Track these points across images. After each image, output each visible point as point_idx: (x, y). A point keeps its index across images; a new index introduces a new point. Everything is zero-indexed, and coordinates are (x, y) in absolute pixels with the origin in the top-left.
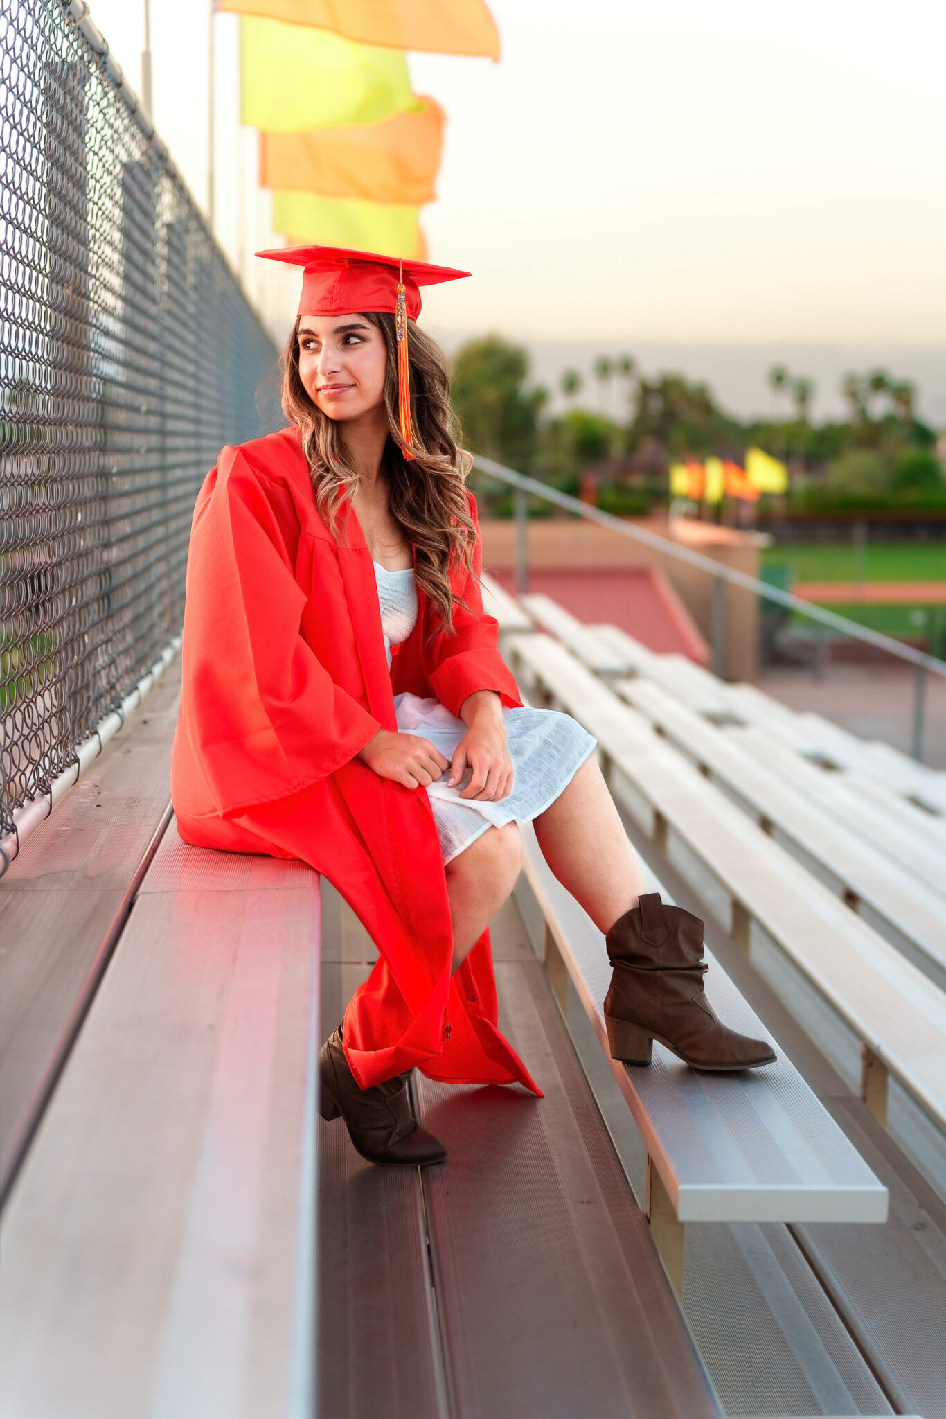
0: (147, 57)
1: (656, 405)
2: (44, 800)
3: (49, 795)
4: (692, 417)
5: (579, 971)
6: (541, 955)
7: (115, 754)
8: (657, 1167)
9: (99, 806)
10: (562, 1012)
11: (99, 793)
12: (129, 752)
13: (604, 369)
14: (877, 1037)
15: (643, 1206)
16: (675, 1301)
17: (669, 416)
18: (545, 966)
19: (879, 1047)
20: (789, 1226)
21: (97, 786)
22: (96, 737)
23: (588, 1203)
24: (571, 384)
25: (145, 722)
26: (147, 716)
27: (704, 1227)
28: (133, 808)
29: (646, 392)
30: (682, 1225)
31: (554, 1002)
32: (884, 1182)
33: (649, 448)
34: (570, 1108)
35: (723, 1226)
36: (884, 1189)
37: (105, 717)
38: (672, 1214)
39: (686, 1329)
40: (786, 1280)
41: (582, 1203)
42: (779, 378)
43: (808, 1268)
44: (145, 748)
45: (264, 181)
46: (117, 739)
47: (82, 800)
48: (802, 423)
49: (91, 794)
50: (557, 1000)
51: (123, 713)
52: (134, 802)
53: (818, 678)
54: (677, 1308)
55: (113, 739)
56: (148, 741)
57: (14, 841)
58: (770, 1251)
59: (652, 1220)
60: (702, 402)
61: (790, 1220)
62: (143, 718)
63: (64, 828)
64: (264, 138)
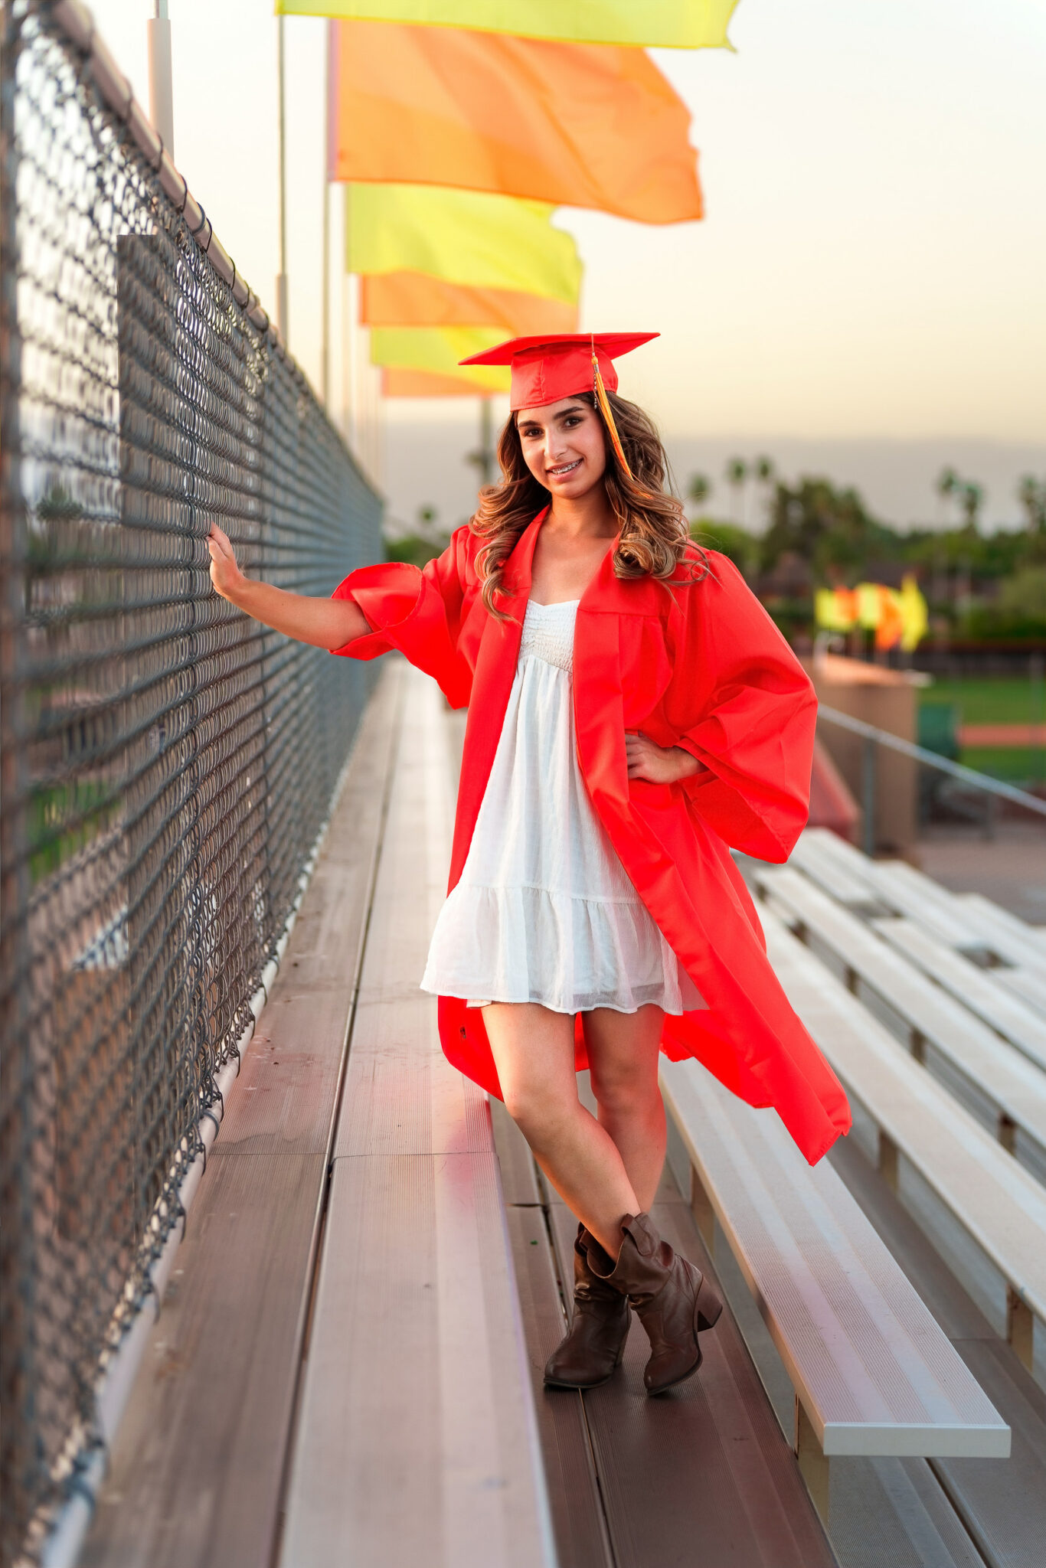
0: (282, 281)
1: (796, 513)
2: (233, 1062)
3: (238, 1058)
4: (838, 528)
5: (728, 1219)
6: (687, 1197)
7: (276, 1004)
8: (804, 1407)
9: (276, 1063)
10: (710, 1255)
11: (273, 1049)
12: (289, 1001)
13: (738, 472)
14: (1021, 1281)
15: (791, 1442)
16: (821, 1527)
17: (813, 526)
18: (692, 1207)
19: (1023, 1289)
20: (928, 1460)
21: (269, 1041)
22: (261, 990)
23: (741, 1439)
24: (700, 490)
25: (296, 965)
26: (298, 956)
27: (848, 1461)
28: (308, 1065)
29: (784, 498)
30: (826, 1459)
31: (703, 1246)
32: (1008, 1422)
33: (789, 561)
34: (721, 1351)
35: (866, 1460)
36: (1008, 1428)
37: (265, 966)
38: (818, 1449)
39: (830, 1550)
40: (928, 1517)
41: (736, 1439)
42: (948, 484)
43: (949, 1505)
44: (303, 997)
45: (364, 319)
46: (279, 986)
47: (259, 1057)
48: (970, 532)
49: (265, 1050)
50: (705, 1243)
51: (279, 960)
52: (308, 1059)
53: (988, 839)
54: (823, 1533)
55: (274, 985)
56: (305, 988)
57: (219, 1107)
58: (913, 1489)
59: (799, 1456)
60: (852, 510)
61: (929, 1455)
62: (293, 961)
63: (251, 1089)
64: (365, 283)
